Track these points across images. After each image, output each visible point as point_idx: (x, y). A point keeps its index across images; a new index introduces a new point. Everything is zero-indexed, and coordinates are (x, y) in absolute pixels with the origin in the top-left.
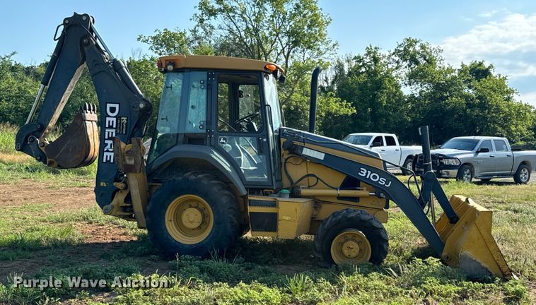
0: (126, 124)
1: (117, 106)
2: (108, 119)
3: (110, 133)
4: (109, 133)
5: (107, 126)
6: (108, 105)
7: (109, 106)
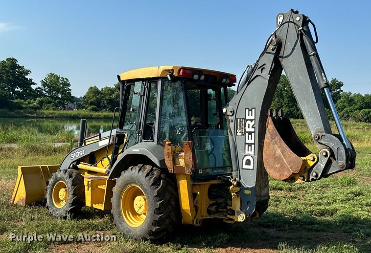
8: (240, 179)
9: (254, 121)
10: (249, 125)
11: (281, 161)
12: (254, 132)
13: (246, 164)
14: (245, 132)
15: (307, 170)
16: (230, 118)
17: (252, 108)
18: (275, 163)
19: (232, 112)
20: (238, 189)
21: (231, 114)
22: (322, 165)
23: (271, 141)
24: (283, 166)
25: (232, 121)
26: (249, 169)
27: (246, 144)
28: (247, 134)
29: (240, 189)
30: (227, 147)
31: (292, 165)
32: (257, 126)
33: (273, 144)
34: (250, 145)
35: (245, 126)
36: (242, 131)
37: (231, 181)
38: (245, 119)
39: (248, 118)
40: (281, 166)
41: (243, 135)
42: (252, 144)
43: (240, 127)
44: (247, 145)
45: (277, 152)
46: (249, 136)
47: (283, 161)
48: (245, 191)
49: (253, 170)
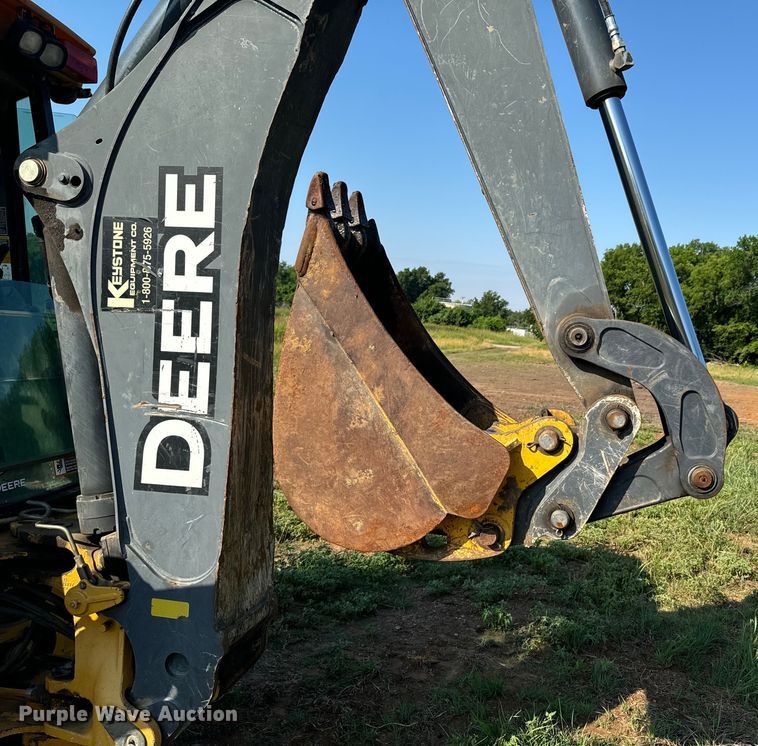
8: (125, 538)
9: (211, 238)
10: (180, 256)
11: (380, 453)
12: (213, 297)
13: (163, 462)
14: (158, 294)
15: (516, 497)
16: (64, 214)
17: (203, 171)
18: (343, 460)
19: (75, 181)
20: (112, 594)
21: (70, 193)
22: (598, 475)
23: (328, 349)
24: (390, 479)
25: (77, 233)
26: (181, 490)
27: (160, 355)
28: (168, 304)
29: (126, 592)
30: (45, 364)
31: (448, 474)
32: (231, 264)
33: (339, 364)
34: (184, 362)
35: (158, 261)
36: (139, 286)
37: (69, 546)
38: (158, 223)
39: (173, 218)
40: (379, 479)
41: (146, 309)
42: (202, 358)
43: (126, 265)
44: (166, 366)
45: (358, 407)
46: (178, 318)
47: (394, 452)
48: (155, 602)
49: (202, 491)
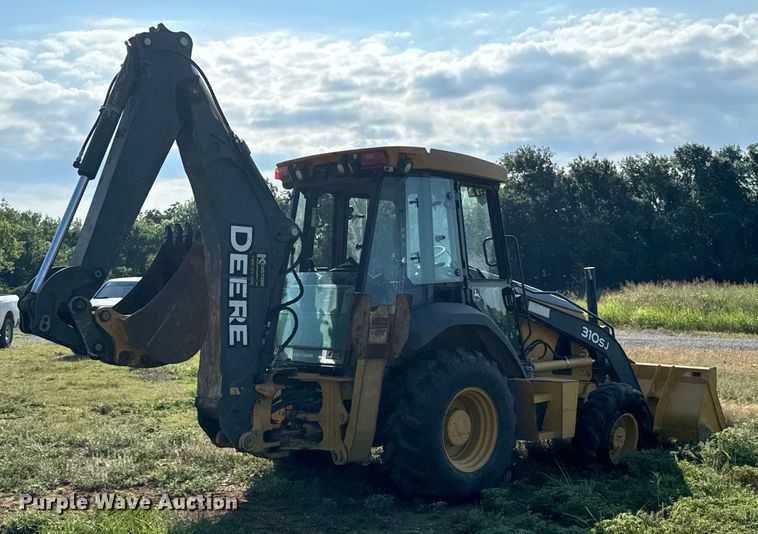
0: (266, 267)
1: (249, 231)
2: (233, 257)
3: (238, 286)
4: (235, 284)
5: (232, 272)
6: (233, 227)
7: (235, 230)
